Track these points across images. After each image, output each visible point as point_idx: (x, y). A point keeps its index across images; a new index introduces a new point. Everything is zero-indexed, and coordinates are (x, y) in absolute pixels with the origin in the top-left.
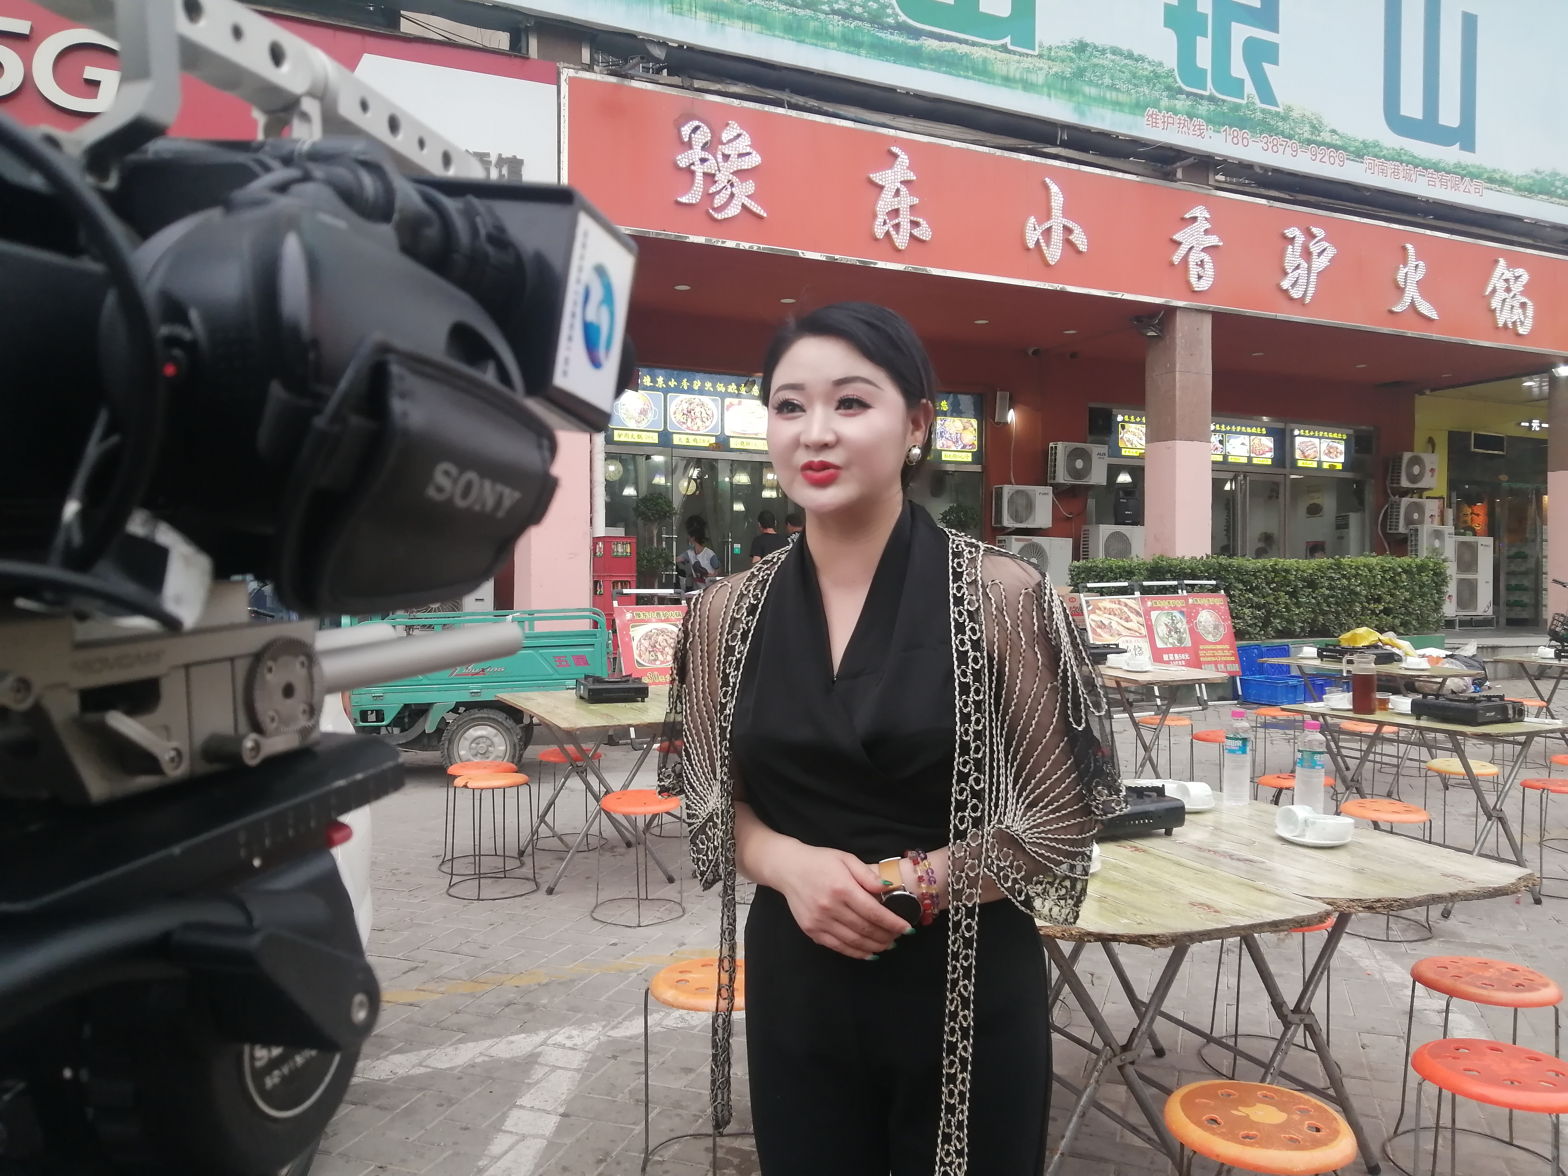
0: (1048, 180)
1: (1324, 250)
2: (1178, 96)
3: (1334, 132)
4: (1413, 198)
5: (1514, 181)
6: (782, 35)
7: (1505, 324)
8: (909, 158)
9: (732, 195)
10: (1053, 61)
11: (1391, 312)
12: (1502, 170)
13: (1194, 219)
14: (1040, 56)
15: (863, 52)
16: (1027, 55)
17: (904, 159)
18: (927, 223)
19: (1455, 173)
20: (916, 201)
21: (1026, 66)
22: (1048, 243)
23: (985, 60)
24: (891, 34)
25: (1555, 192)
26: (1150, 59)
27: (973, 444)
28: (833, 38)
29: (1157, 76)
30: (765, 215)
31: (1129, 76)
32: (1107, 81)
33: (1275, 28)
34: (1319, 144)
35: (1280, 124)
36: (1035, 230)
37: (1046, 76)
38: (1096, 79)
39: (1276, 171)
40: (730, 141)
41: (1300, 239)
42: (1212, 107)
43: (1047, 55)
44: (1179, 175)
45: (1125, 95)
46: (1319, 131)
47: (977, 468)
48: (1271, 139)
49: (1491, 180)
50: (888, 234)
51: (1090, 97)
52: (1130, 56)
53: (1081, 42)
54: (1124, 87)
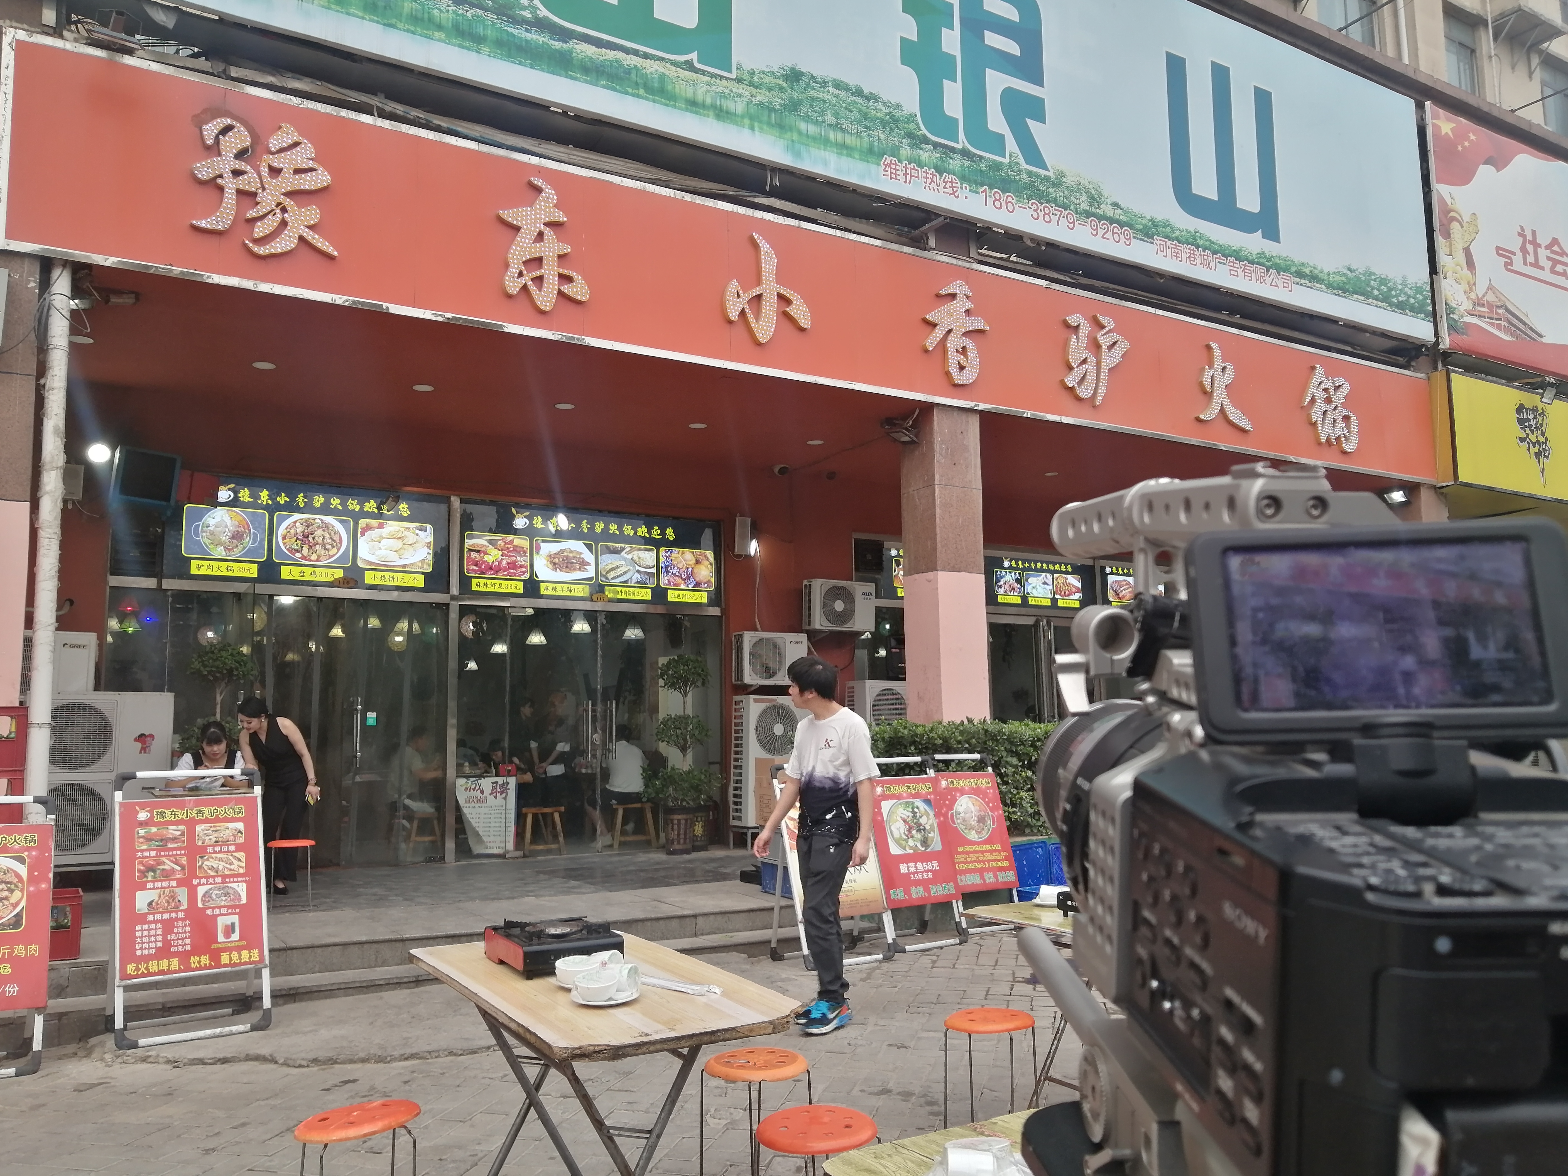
0: (756, 236)
1: (1115, 343)
2: (923, 146)
3: (1116, 205)
4: (1215, 289)
5: (1326, 278)
6: (360, 14)
7: (1328, 440)
8: (556, 194)
9: (284, 224)
10: (756, 87)
11: (1199, 420)
12: (1311, 264)
13: (953, 296)
14: (739, 80)
15: (485, 49)
16: (721, 77)
17: (549, 193)
18: (584, 278)
19: (1258, 263)
20: (567, 249)
21: (720, 89)
22: (757, 315)
23: (662, 77)
24: (527, 30)
25: (1371, 292)
26: (885, 100)
27: (709, 582)
28: (440, 27)
29: (895, 120)
30: (336, 253)
31: (858, 116)
32: (830, 118)
33: (1039, 81)
34: (1100, 218)
35: (1051, 190)
36: (739, 296)
37: (748, 104)
38: (815, 114)
39: (1051, 245)
40: (282, 150)
41: (1086, 328)
42: (966, 163)
43: (748, 79)
44: (932, 243)
45: (854, 138)
46: (1099, 204)
47: (715, 611)
48: (1041, 207)
49: (1300, 274)
50: (525, 288)
51: (807, 136)
52: (859, 92)
53: (793, 70)
54: (853, 128)
